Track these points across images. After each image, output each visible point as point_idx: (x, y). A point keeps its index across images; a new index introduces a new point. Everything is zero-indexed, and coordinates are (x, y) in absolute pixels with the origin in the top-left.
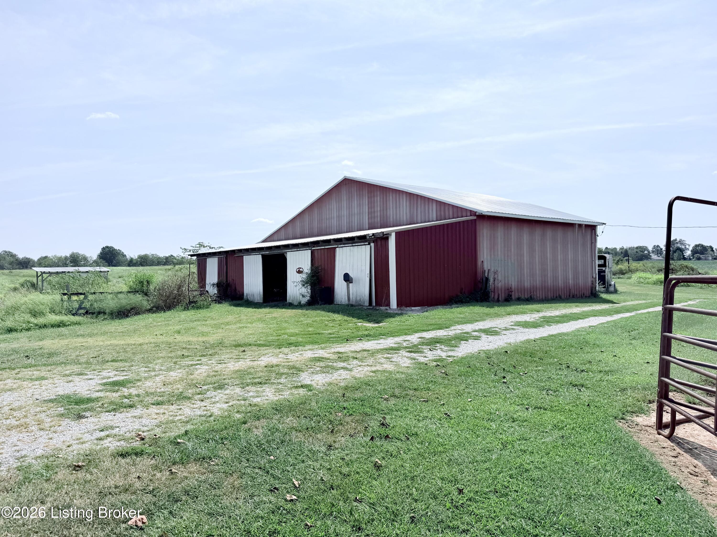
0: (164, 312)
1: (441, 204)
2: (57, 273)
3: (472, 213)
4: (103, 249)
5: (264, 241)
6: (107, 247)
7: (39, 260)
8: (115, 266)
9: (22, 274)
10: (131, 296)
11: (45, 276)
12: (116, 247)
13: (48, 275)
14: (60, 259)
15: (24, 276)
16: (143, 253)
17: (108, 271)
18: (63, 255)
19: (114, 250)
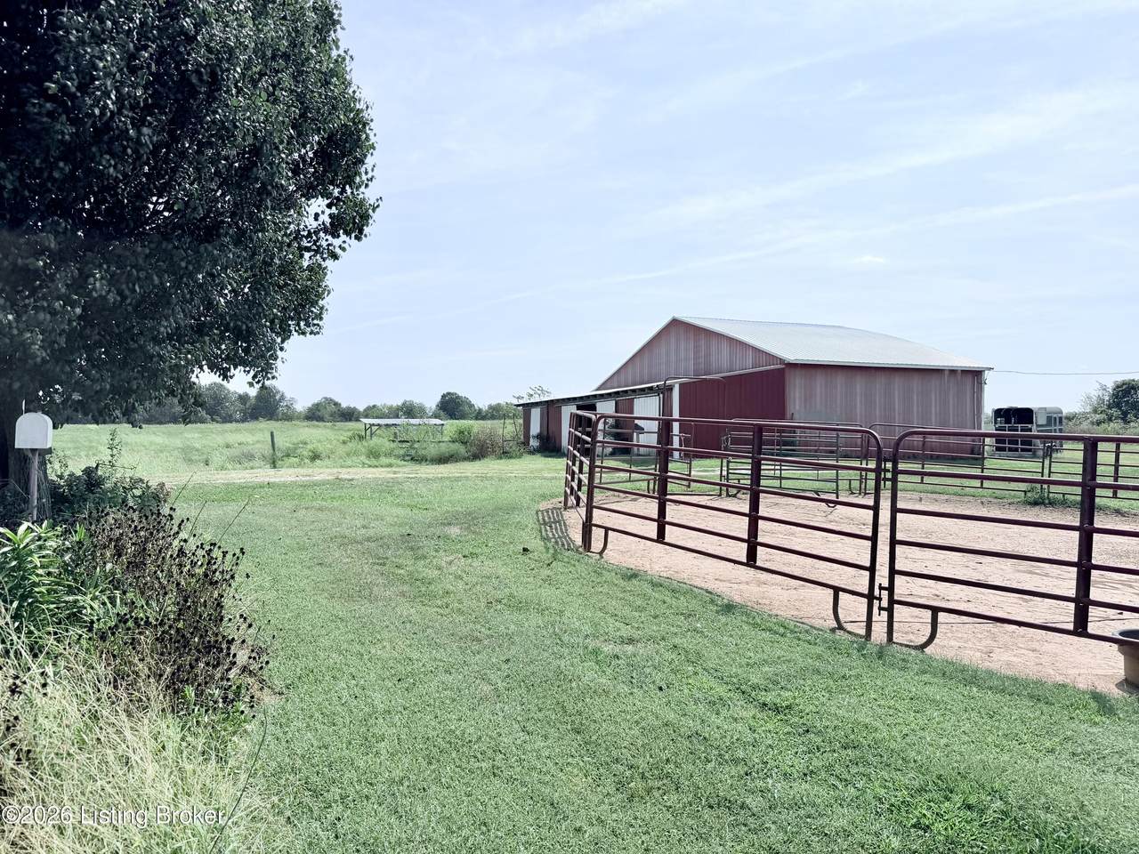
0: (480, 459)
1: (756, 350)
2: (387, 426)
3: (781, 361)
4: (444, 396)
5: (597, 390)
6: (449, 394)
7: (365, 410)
8: (458, 419)
9: (346, 429)
10: (451, 444)
11: (374, 428)
12: (461, 394)
13: (377, 427)
14: (390, 408)
15: (349, 430)
16: (494, 403)
17: (443, 425)
18: (395, 405)
19: (458, 397)
